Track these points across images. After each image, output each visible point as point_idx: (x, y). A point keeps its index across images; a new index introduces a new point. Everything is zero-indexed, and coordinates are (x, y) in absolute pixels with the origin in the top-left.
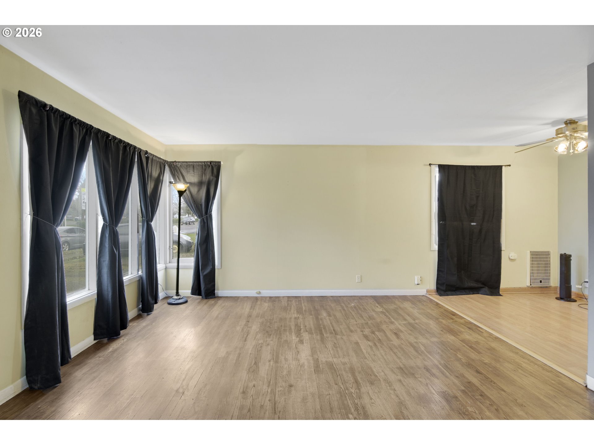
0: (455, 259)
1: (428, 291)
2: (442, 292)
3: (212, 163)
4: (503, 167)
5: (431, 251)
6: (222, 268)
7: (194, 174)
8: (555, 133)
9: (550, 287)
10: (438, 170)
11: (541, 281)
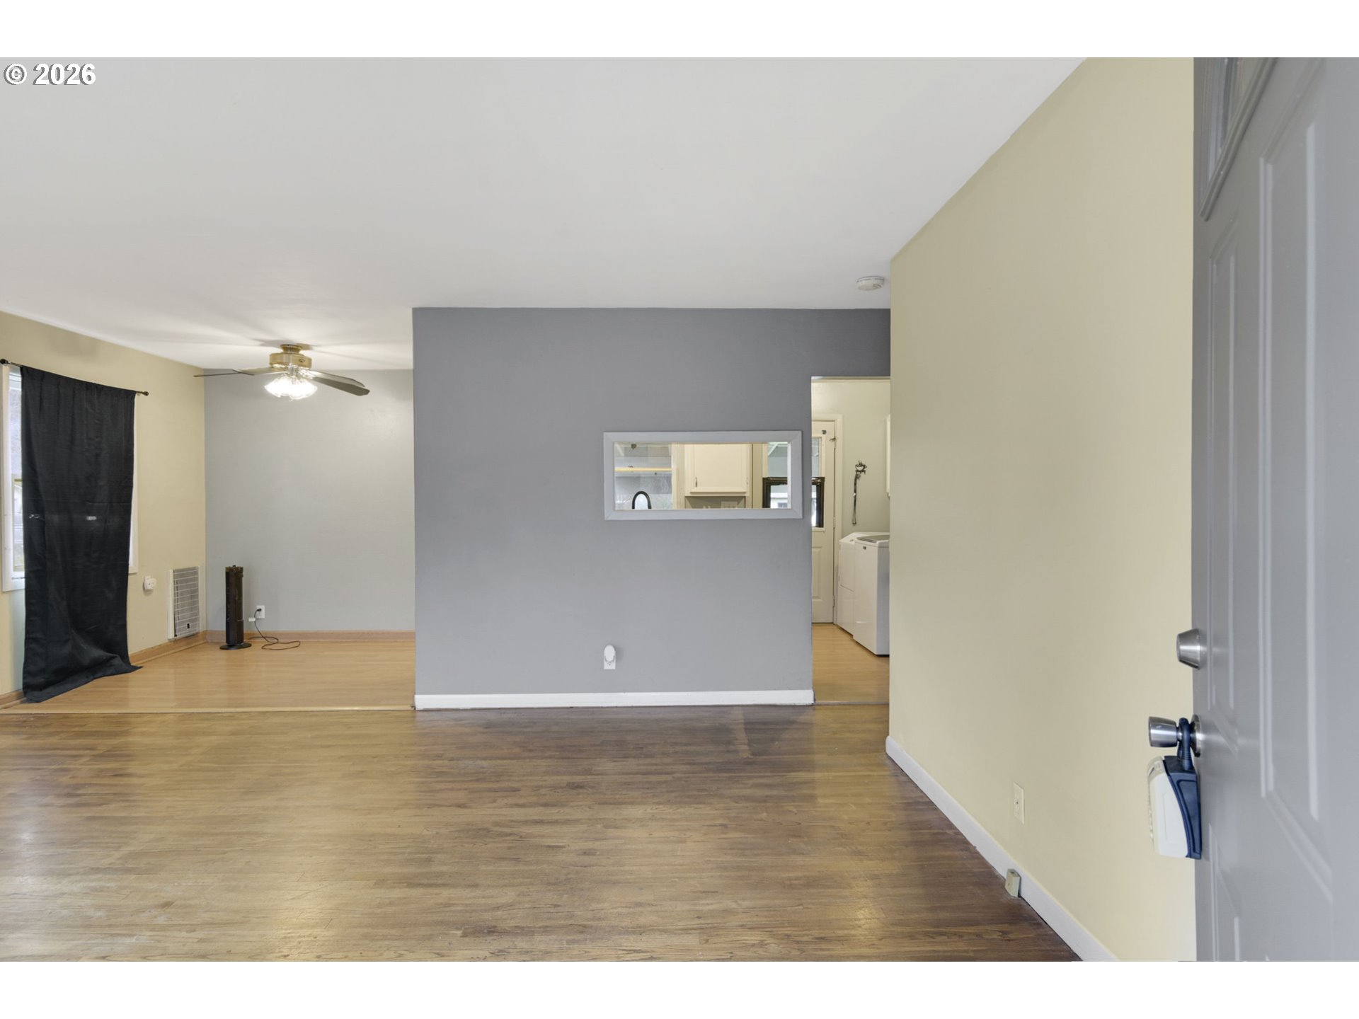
4: (135, 395)
9: (197, 633)
10: (20, 377)
11: (188, 625)
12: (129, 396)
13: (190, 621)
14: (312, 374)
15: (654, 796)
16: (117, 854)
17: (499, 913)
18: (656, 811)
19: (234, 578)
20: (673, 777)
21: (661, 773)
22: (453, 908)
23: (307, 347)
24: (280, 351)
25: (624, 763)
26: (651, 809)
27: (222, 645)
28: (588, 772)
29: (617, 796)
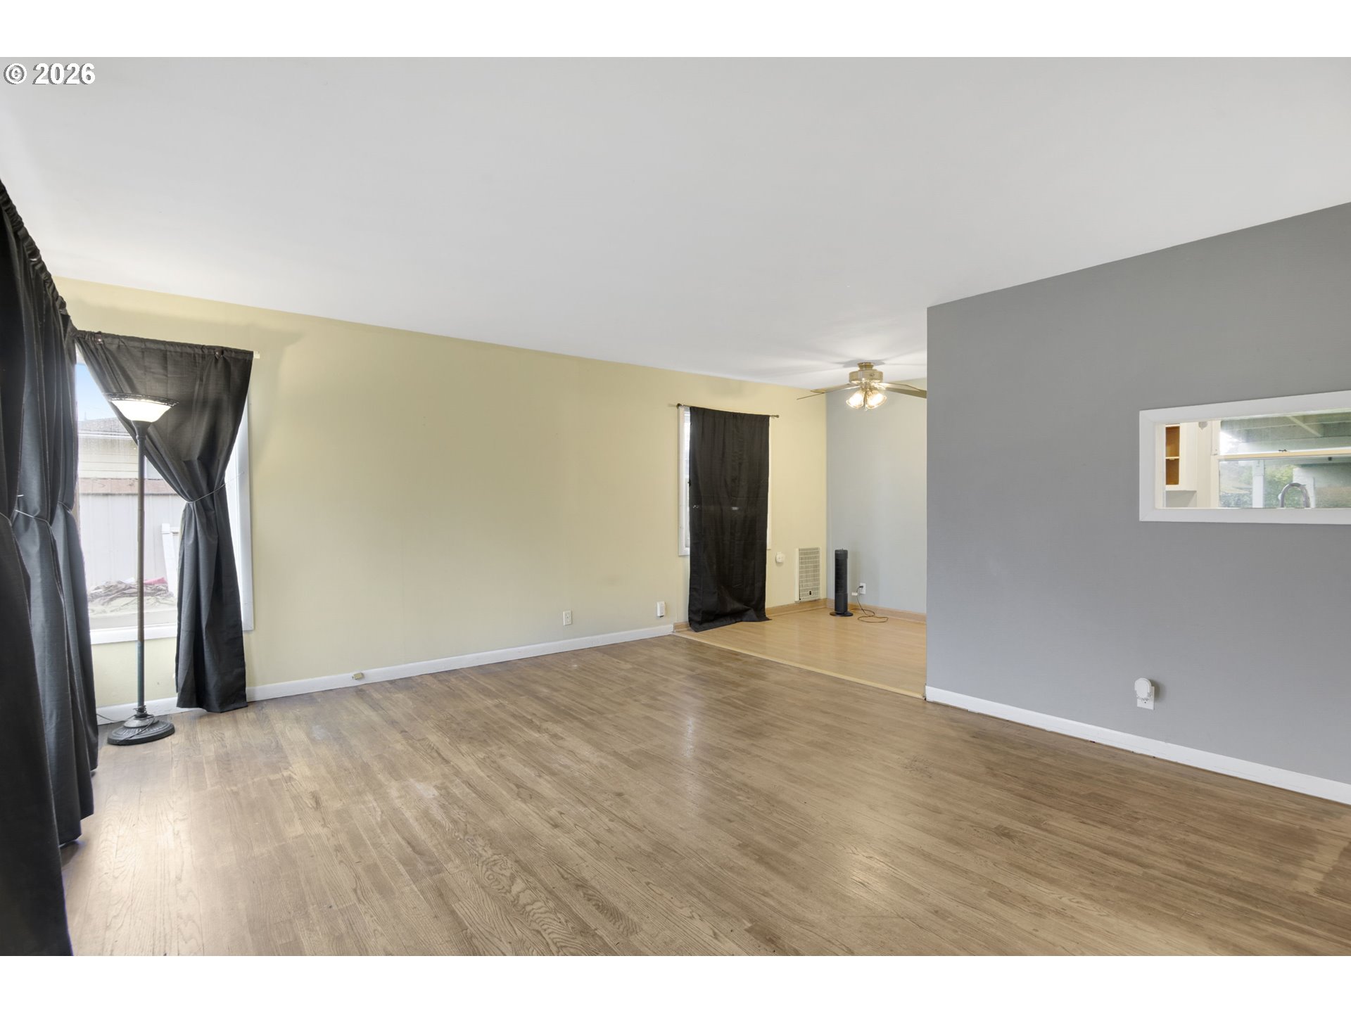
0: (715, 567)
1: (676, 627)
2: (697, 626)
3: (225, 352)
4: (770, 418)
5: (680, 556)
6: (257, 628)
7: (167, 376)
8: (848, 377)
9: (819, 599)
10: (689, 415)
11: (810, 592)
12: (764, 420)
13: (812, 589)
14: (884, 385)
15: (1093, 885)
16: (634, 747)
17: (796, 927)
18: (1075, 905)
19: (841, 561)
20: (1146, 873)
21: (1132, 861)
22: (767, 900)
23: (880, 363)
24: (857, 369)
25: (1094, 829)
26: (1070, 900)
27: (831, 612)
28: (1037, 823)
29: (1042, 865)
